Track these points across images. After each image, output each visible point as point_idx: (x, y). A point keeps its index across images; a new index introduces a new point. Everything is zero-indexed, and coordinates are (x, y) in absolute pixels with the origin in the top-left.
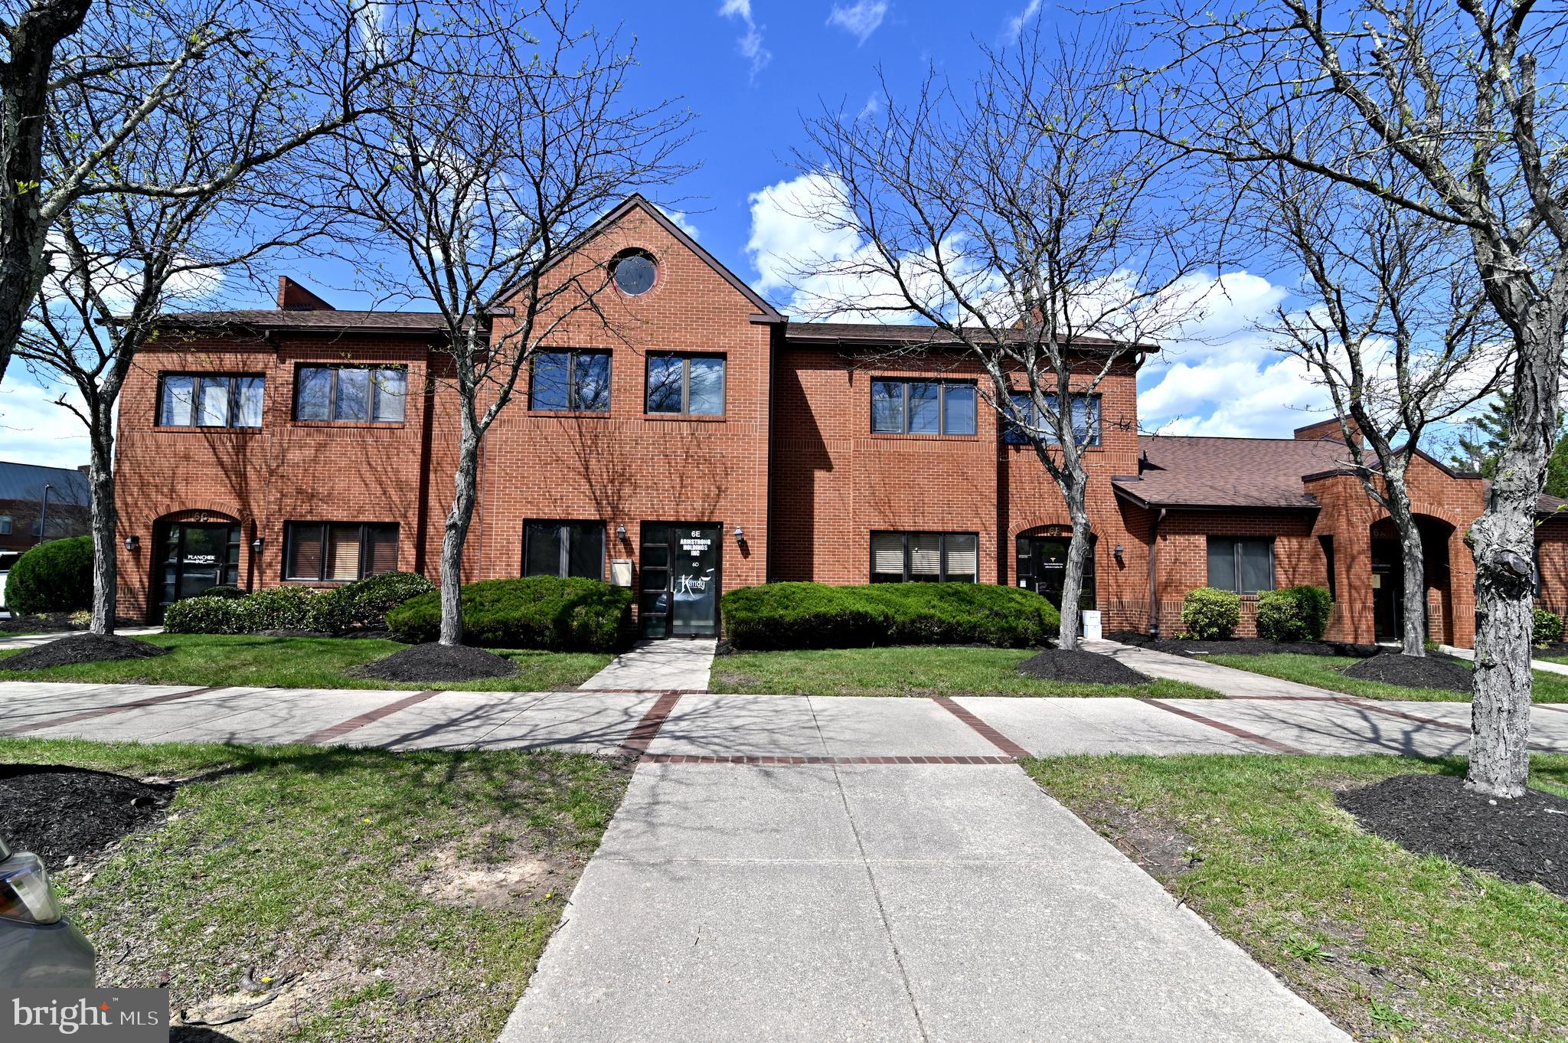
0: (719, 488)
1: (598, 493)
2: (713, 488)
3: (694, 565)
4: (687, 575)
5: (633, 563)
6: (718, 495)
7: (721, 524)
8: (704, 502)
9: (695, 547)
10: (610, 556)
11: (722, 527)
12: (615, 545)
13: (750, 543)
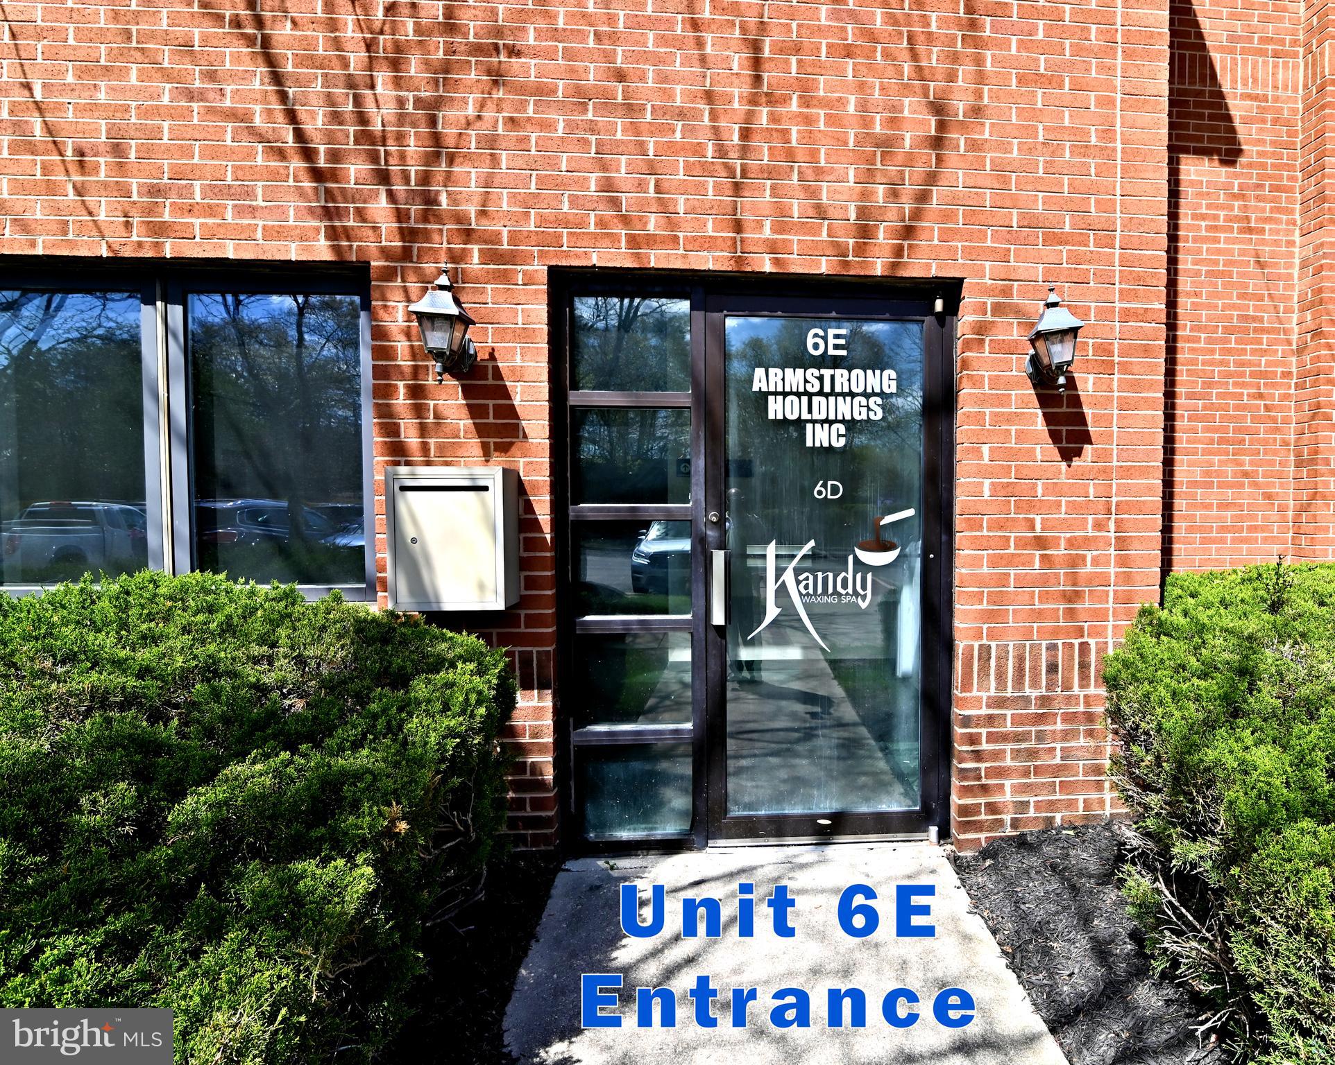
0: (938, 109)
1: (315, 121)
2: (912, 107)
3: (821, 491)
4: (788, 538)
5: (516, 489)
6: (937, 143)
7: (951, 289)
8: (869, 176)
9: (821, 407)
10: (398, 452)
11: (952, 307)
12: (417, 392)
13: (1087, 385)
